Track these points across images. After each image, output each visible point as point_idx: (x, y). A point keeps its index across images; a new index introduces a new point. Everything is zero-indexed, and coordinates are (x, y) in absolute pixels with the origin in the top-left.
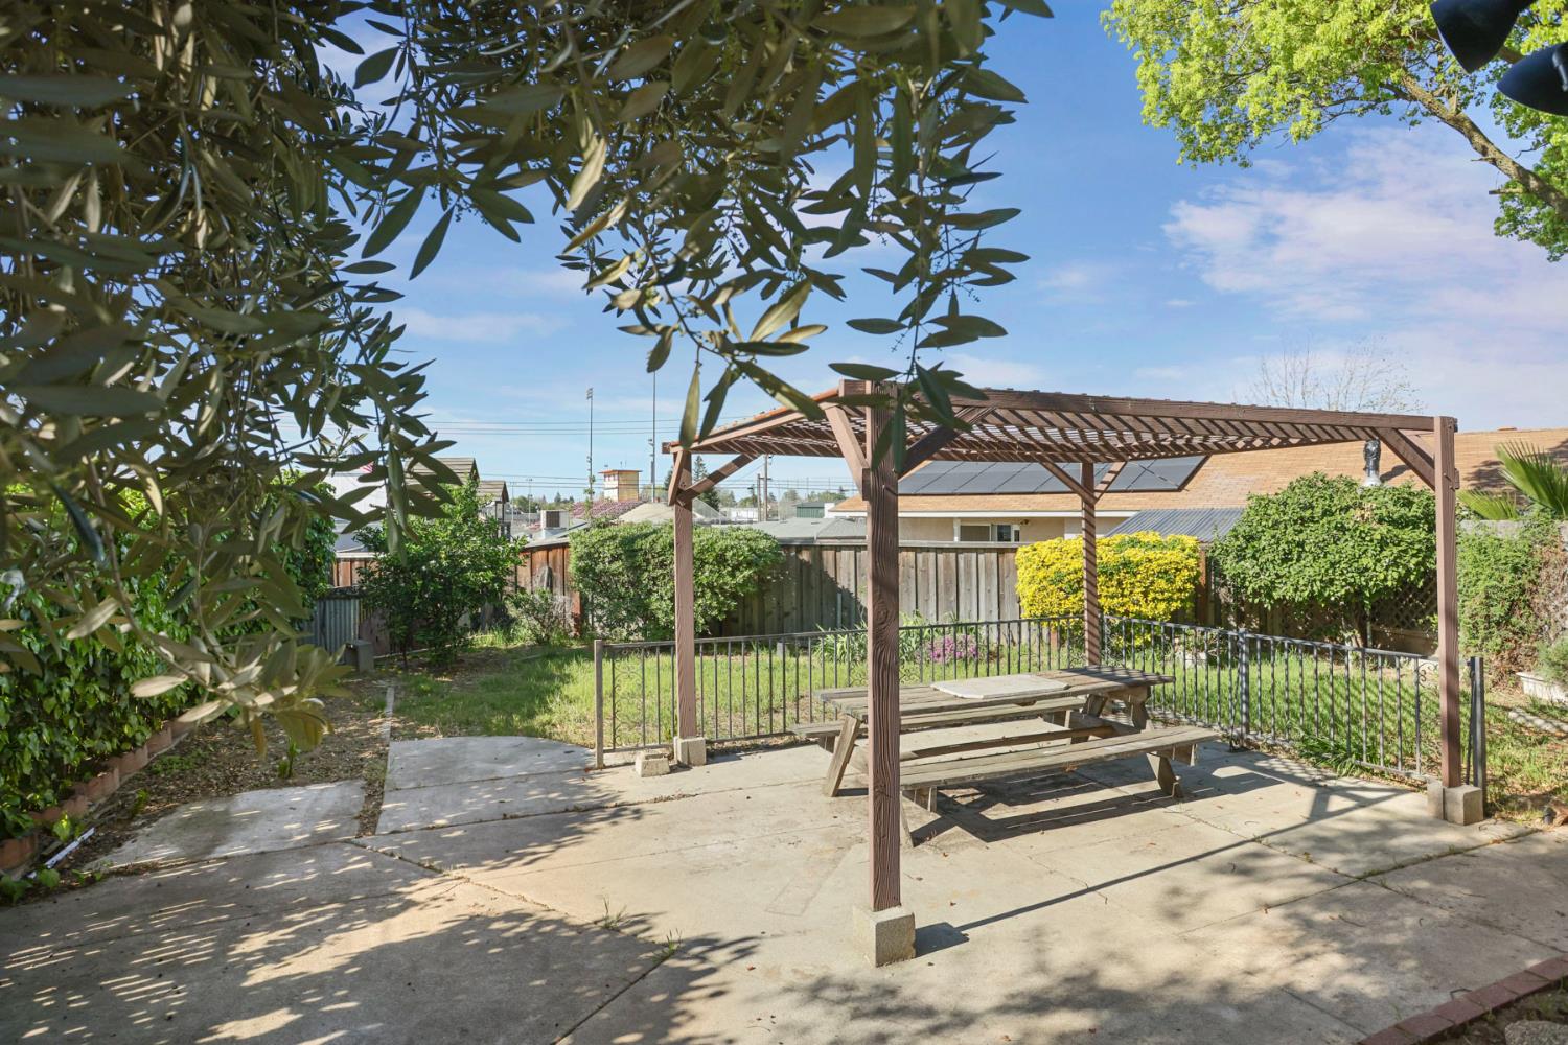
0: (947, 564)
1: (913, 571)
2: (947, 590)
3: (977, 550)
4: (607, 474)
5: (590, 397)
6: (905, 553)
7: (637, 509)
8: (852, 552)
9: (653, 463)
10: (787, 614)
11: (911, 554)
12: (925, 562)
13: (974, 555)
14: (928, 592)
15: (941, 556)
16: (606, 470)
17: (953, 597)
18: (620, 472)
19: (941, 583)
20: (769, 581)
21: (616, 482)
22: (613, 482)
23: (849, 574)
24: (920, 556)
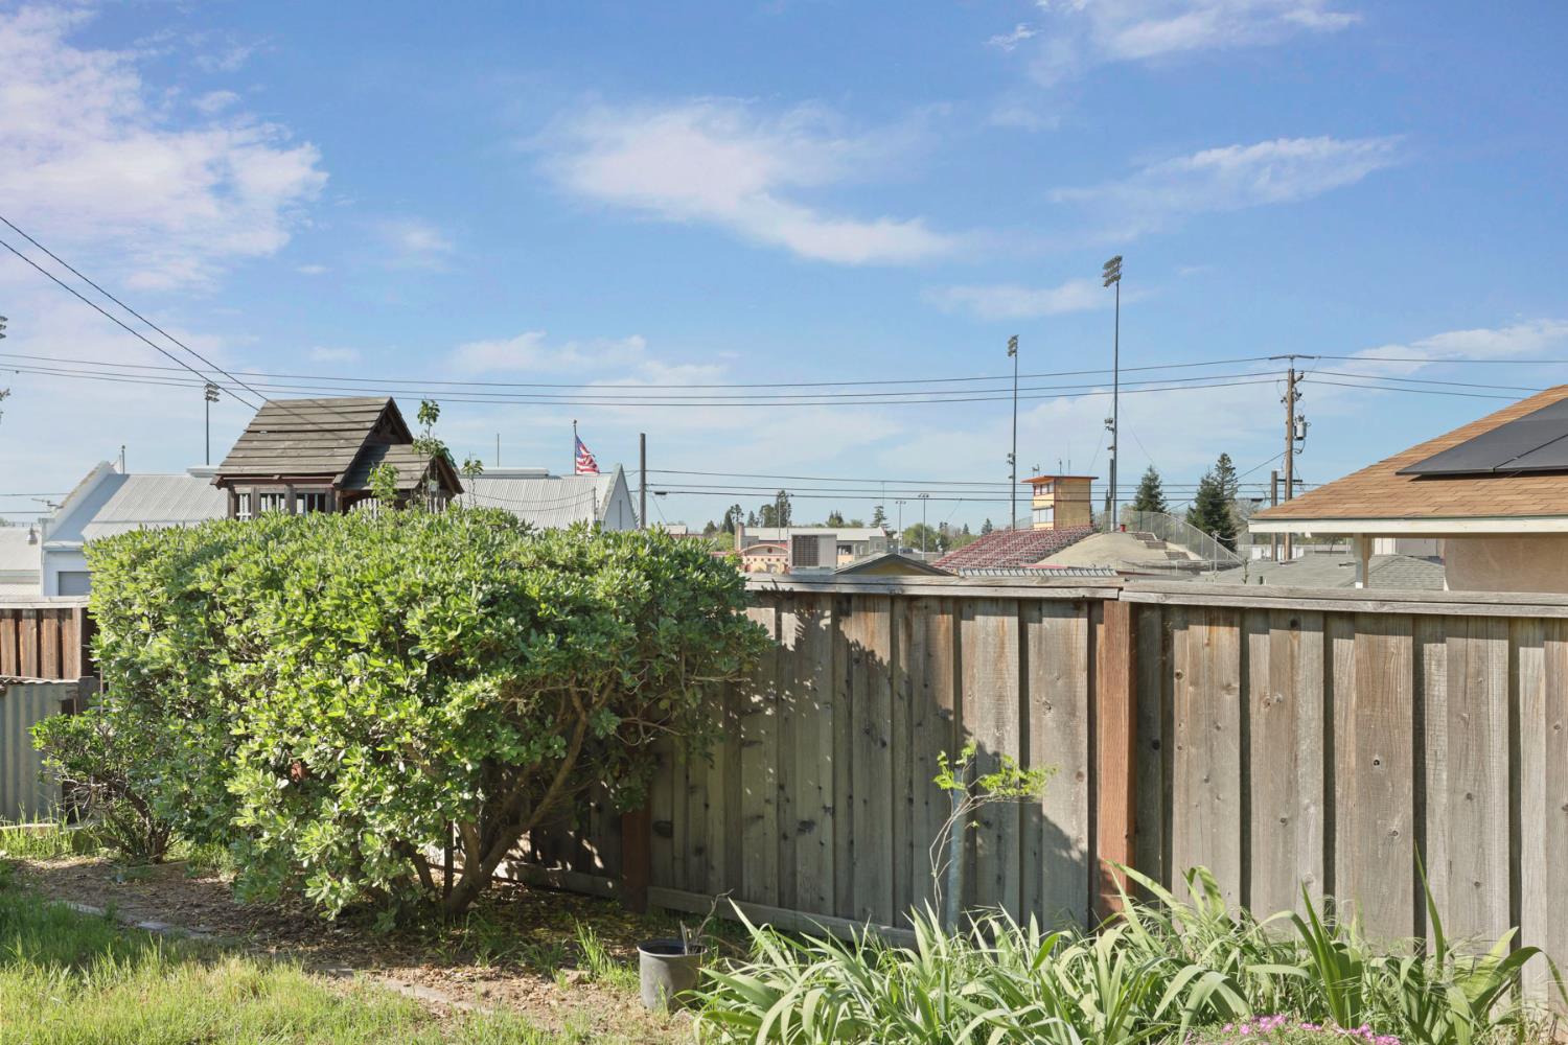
0: (1374, 681)
1: (1231, 701)
2: (1374, 789)
3: (1509, 627)
4: (1038, 484)
5: (1013, 351)
6: (1199, 632)
7: (1081, 543)
8: (1012, 622)
9: (1113, 464)
10: (806, 826)
11: (1226, 637)
12: (1284, 667)
13: (1498, 648)
14: (1292, 787)
15: (1346, 649)
16: (1036, 476)
17: (1401, 819)
18: (1058, 481)
19: (1348, 759)
20: (757, 710)
21: (1052, 496)
22: (1047, 498)
23: (1000, 699)
24: (1260, 643)
